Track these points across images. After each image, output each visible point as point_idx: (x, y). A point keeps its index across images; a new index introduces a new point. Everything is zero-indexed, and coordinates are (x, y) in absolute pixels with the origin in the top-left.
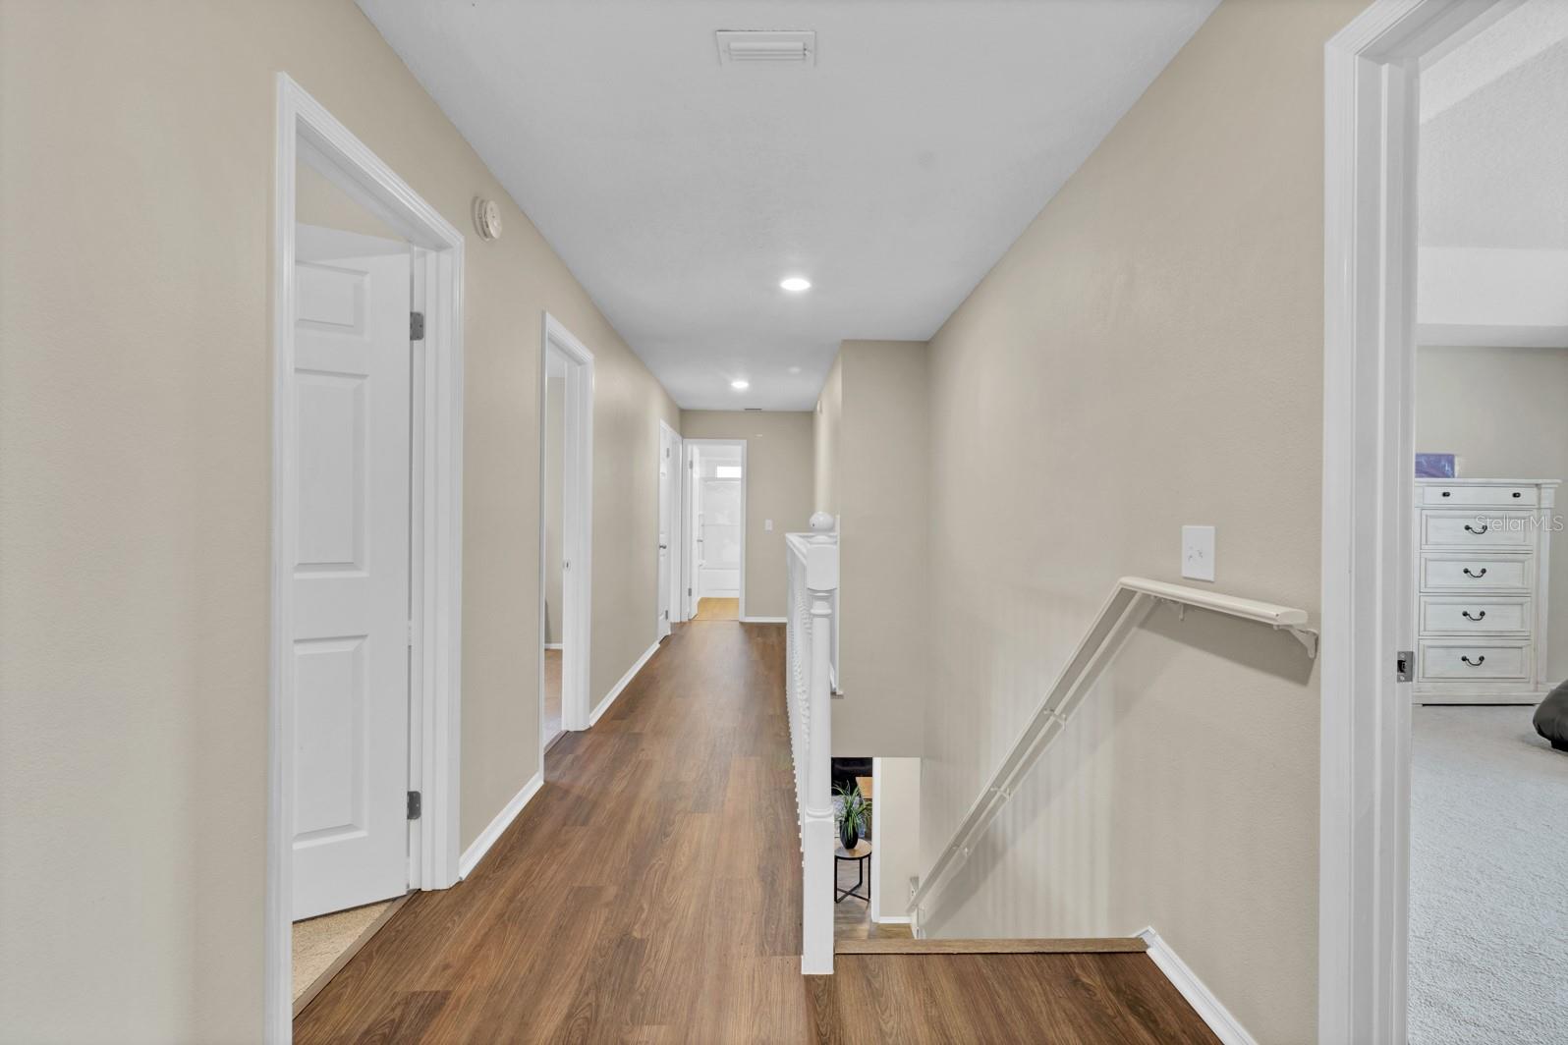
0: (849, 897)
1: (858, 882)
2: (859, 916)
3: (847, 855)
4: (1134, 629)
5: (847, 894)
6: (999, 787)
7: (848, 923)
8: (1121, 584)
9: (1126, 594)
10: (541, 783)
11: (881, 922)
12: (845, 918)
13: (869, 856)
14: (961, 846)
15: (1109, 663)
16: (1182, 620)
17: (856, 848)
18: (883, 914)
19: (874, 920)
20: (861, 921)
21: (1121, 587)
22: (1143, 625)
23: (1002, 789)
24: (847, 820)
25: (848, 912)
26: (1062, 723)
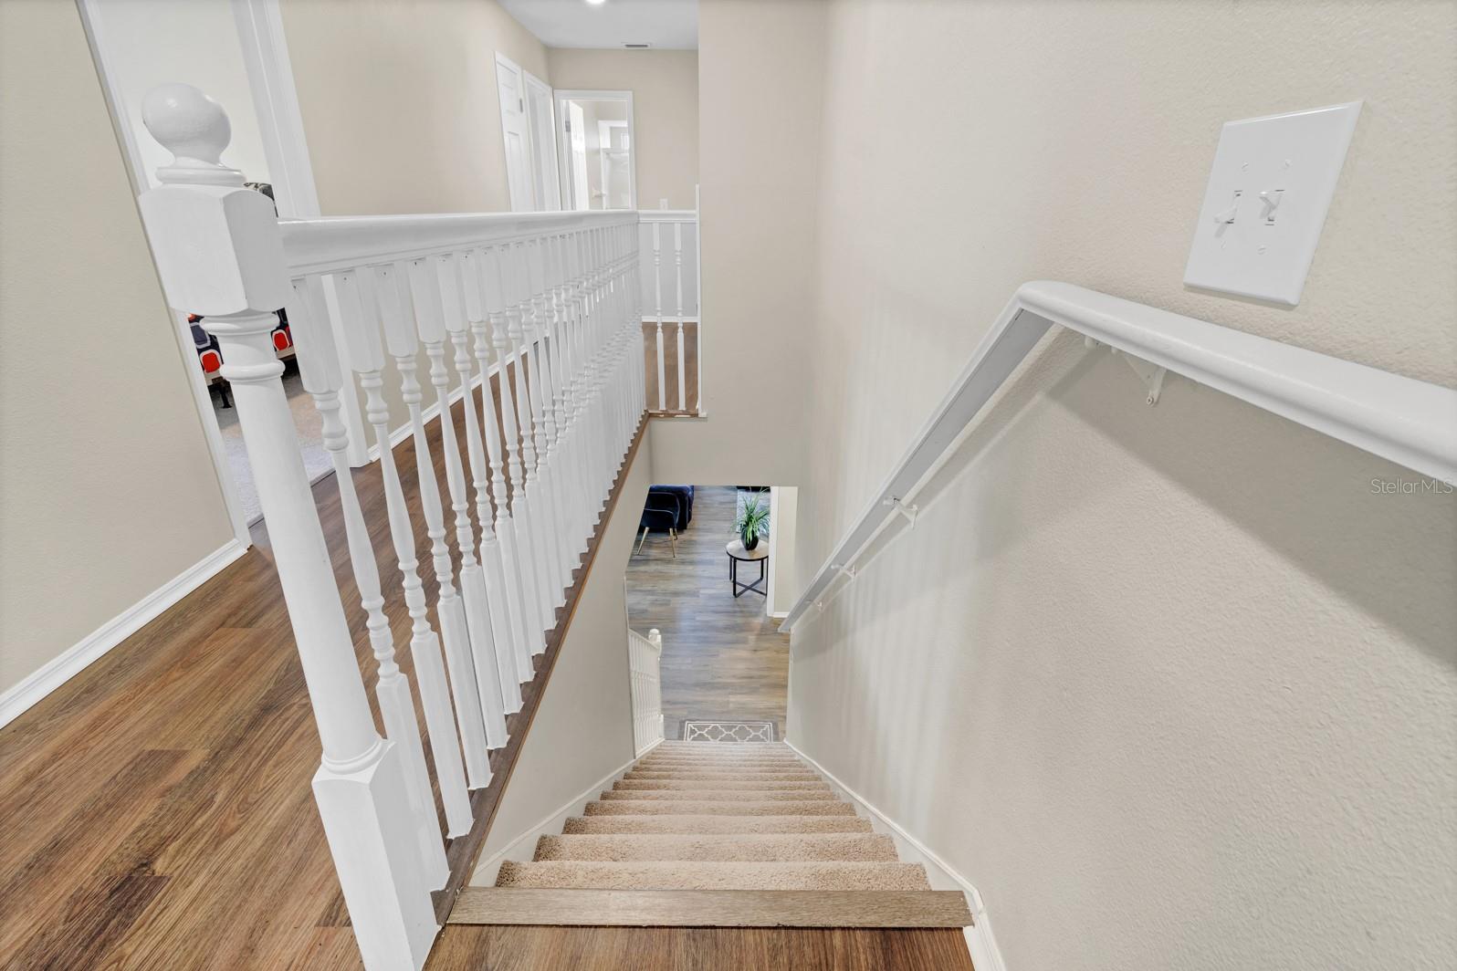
0: (749, 592)
1: (759, 577)
2: (755, 610)
3: (746, 555)
4: (1038, 397)
5: (748, 588)
6: (843, 565)
7: (744, 617)
8: (1023, 300)
9: (1028, 323)
10: (243, 551)
11: (775, 616)
12: (741, 612)
13: (767, 557)
14: (815, 601)
15: (984, 452)
16: (1155, 403)
17: (756, 549)
18: (776, 609)
19: (769, 615)
20: (756, 615)
21: (1020, 305)
22: (1056, 393)
23: (847, 566)
24: (747, 524)
25: (745, 606)
26: (912, 518)
